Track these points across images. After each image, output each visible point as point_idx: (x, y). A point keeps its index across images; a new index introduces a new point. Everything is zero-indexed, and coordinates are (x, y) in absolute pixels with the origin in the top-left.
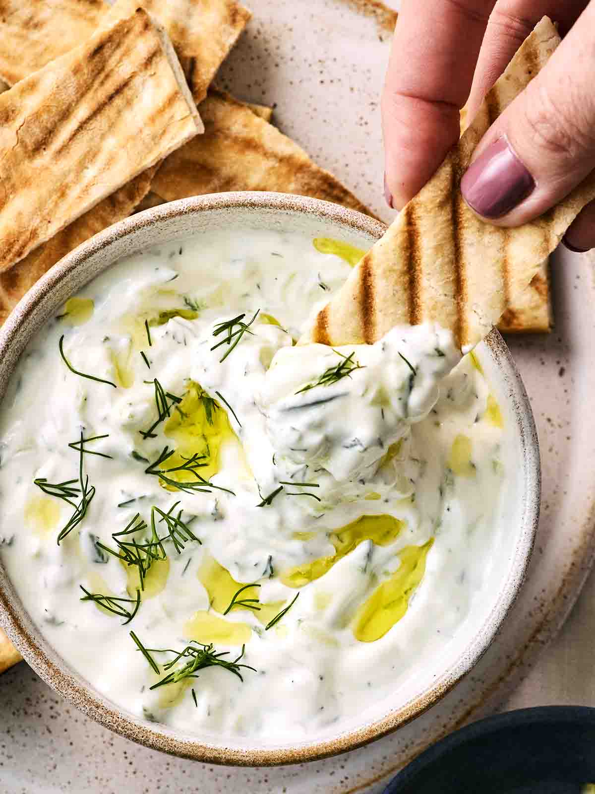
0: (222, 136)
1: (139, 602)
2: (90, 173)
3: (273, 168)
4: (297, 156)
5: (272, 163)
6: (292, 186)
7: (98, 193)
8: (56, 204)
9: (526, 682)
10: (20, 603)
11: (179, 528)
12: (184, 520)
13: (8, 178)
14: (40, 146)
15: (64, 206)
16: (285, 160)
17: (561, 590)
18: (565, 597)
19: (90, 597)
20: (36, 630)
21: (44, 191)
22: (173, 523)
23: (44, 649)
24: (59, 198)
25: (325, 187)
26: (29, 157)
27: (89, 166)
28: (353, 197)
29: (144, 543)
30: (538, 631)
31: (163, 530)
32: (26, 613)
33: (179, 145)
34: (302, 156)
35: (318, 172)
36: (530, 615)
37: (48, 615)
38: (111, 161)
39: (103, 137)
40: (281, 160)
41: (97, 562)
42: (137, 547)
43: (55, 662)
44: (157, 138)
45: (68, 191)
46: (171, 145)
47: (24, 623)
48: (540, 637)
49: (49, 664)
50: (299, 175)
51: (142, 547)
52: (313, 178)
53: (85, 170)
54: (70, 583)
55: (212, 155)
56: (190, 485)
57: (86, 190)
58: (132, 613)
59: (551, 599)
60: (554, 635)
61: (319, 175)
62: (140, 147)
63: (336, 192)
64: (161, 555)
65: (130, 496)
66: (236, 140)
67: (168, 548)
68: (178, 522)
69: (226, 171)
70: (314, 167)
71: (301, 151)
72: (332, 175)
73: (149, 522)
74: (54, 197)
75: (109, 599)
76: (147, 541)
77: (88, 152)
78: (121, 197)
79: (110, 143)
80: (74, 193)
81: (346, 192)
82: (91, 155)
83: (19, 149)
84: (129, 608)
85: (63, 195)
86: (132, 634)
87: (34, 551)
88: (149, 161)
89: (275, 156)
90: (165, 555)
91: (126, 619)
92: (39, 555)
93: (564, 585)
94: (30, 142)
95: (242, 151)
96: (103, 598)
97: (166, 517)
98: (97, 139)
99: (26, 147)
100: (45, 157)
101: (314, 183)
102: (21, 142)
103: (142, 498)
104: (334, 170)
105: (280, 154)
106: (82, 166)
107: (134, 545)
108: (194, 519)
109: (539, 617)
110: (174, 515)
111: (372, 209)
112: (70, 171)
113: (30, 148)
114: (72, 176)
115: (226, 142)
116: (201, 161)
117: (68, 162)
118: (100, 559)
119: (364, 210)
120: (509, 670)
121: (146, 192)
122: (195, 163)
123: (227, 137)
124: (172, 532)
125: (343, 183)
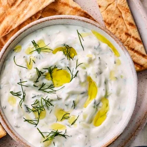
0: (59, 2)
1: (38, 121)
2: (25, 12)
3: (72, 10)
4: (78, 7)
5: (71, 9)
6: (77, 15)
7: (28, 16)
8: (17, 19)
9: (136, 140)
10: (8, 122)
11: (48, 103)
12: (49, 101)
13: (5, 13)
14: (13, 4)
15: (19, 20)
16: (75, 8)
17: (144, 117)
18: (146, 119)
19: (26, 120)
20: (13, 128)
21: (14, 16)
22: (46, 101)
23: (15, 133)
24: (18, 18)
25: (85, 15)
26: (10, 7)
27: (25, 9)
28: (92, 18)
29: (39, 107)
30: (139, 127)
31: (44, 103)
32: (10, 124)
33: (48, 4)
34: (79, 7)
35: (83, 11)
36: (137, 123)
37: (16, 125)
38: (31, 8)
39: (29, 2)
40: (74, 8)
41: (27, 112)
42: (37, 108)
43: (18, 136)
44: (42, 3)
45: (20, 16)
46: (46, 4)
47: (10, 127)
48: (139, 129)
49: (17, 137)
50: (78, 12)
51: (38, 108)
52: (82, 13)
53: (24, 11)
54: (21, 117)
55: (56, 7)
56: (51, 92)
57: (24, 16)
58: (37, 124)
59: (142, 119)
60: (143, 128)
61: (83, 12)
62: (38, 5)
63: (88, 16)
64: (43, 110)
65: (35, 95)
66: (62, 3)
67: (45, 108)
68: (48, 101)
69: (60, 11)
70: (82, 10)
71: (79, 6)
72: (87, 12)
73: (40, 101)
74: (17, 18)
75: (31, 120)
76: (40, 106)
77: (25, 6)
78: (33, 17)
79: (31, 4)
80: (21, 16)
81: (90, 16)
82: (26, 7)
83: (8, 5)
84: (36, 122)
85: (19, 17)
86: (38, 129)
87: (11, 109)
88: (41, 8)
89: (72, 7)
90: (44, 109)
91: (35, 125)
92: (12, 111)
93: (145, 116)
94: (10, 4)
95: (64, 6)
96: (29, 120)
97: (45, 100)
98: (27, 3)
99: (9, 5)
100: (14, 8)
101: (82, 14)
102: (8, 3)
103: (38, 95)
104: (87, 11)
105: (74, 7)
106: (23, 10)
107: (36, 107)
108: (52, 100)
109: (139, 123)
110: (47, 99)
111: (97, 21)
112: (20, 11)
113: (10, 5)
114: (21, 12)
115: (60, 4)
116: (53, 8)
117: (20, 9)
118: (28, 111)
119: (95, 21)
120: (131, 137)
121: (40, 16)
122: (52, 9)
123: (60, 2)
124: (46, 104)
125: (89, 14)
